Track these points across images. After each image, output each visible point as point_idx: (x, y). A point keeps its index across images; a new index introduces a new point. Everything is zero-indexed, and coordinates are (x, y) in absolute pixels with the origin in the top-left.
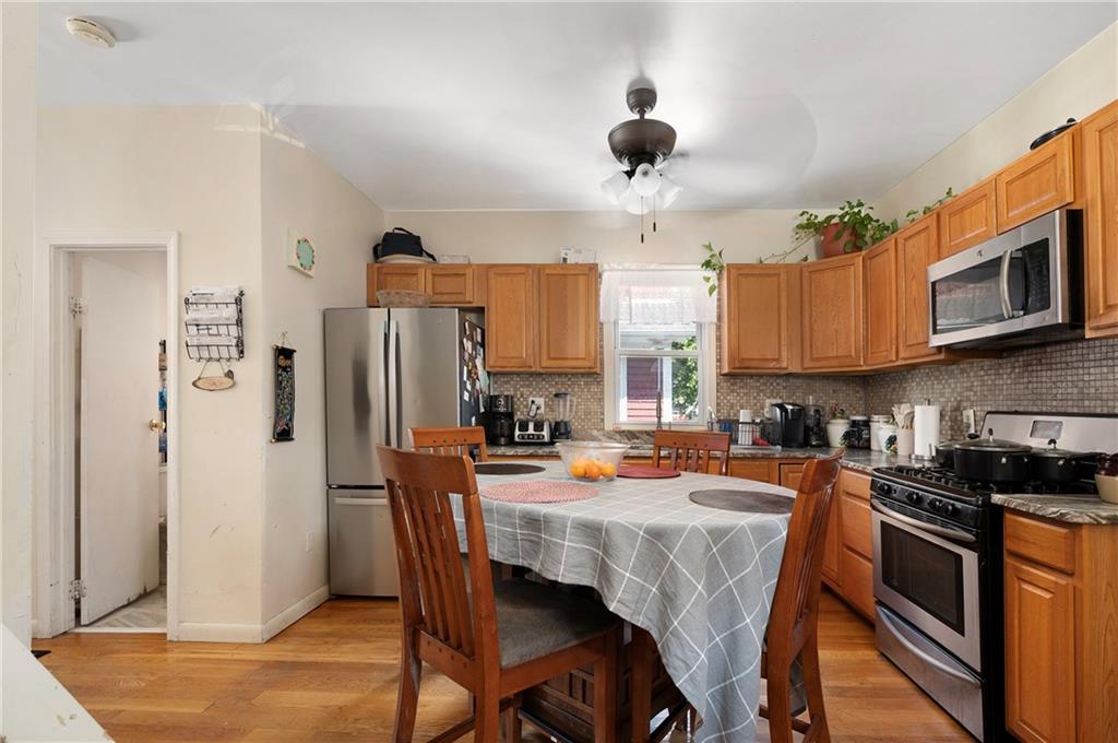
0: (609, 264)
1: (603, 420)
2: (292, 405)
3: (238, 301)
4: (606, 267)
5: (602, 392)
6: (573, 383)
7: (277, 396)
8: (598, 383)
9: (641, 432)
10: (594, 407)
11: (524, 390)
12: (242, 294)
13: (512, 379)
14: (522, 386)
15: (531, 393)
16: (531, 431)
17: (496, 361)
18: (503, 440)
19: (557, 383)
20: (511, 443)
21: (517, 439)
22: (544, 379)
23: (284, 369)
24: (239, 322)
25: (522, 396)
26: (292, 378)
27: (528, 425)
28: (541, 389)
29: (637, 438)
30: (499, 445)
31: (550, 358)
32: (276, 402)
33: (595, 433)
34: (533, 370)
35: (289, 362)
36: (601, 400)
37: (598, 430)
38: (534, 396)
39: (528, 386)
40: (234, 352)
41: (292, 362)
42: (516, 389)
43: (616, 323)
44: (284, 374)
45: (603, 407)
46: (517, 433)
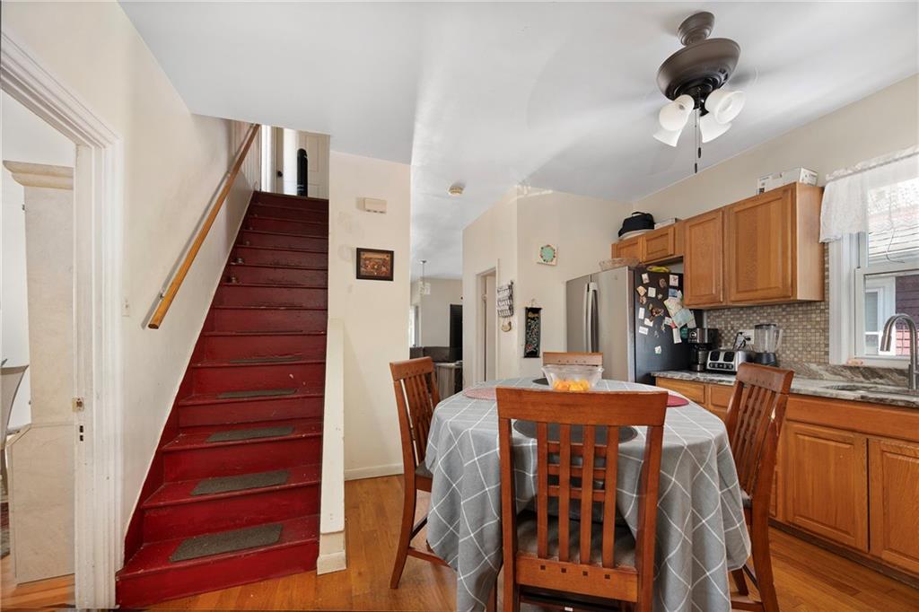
0: (830, 175)
1: (827, 353)
2: (539, 339)
3: (510, 287)
4: (828, 178)
5: (827, 321)
6: (789, 313)
7: (527, 333)
8: (823, 311)
9: (890, 370)
10: (818, 338)
11: (736, 323)
12: (512, 283)
13: (723, 314)
14: (732, 319)
15: (741, 325)
16: (721, 360)
17: (690, 300)
18: (699, 368)
19: (769, 315)
20: (704, 370)
21: (708, 367)
22: (754, 312)
23: (533, 319)
24: (511, 297)
25: (732, 328)
26: (539, 324)
27: (719, 355)
28: (751, 321)
29: (881, 377)
30: (696, 371)
31: (738, 292)
32: (526, 337)
33: (813, 366)
34: (724, 304)
35: (536, 315)
36: (826, 330)
37: (819, 364)
38: (744, 328)
39: (738, 319)
40: (508, 313)
41: (539, 315)
42: (727, 322)
43: (860, 238)
44: (533, 322)
45: (827, 338)
46: (709, 361)
